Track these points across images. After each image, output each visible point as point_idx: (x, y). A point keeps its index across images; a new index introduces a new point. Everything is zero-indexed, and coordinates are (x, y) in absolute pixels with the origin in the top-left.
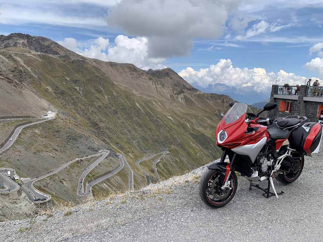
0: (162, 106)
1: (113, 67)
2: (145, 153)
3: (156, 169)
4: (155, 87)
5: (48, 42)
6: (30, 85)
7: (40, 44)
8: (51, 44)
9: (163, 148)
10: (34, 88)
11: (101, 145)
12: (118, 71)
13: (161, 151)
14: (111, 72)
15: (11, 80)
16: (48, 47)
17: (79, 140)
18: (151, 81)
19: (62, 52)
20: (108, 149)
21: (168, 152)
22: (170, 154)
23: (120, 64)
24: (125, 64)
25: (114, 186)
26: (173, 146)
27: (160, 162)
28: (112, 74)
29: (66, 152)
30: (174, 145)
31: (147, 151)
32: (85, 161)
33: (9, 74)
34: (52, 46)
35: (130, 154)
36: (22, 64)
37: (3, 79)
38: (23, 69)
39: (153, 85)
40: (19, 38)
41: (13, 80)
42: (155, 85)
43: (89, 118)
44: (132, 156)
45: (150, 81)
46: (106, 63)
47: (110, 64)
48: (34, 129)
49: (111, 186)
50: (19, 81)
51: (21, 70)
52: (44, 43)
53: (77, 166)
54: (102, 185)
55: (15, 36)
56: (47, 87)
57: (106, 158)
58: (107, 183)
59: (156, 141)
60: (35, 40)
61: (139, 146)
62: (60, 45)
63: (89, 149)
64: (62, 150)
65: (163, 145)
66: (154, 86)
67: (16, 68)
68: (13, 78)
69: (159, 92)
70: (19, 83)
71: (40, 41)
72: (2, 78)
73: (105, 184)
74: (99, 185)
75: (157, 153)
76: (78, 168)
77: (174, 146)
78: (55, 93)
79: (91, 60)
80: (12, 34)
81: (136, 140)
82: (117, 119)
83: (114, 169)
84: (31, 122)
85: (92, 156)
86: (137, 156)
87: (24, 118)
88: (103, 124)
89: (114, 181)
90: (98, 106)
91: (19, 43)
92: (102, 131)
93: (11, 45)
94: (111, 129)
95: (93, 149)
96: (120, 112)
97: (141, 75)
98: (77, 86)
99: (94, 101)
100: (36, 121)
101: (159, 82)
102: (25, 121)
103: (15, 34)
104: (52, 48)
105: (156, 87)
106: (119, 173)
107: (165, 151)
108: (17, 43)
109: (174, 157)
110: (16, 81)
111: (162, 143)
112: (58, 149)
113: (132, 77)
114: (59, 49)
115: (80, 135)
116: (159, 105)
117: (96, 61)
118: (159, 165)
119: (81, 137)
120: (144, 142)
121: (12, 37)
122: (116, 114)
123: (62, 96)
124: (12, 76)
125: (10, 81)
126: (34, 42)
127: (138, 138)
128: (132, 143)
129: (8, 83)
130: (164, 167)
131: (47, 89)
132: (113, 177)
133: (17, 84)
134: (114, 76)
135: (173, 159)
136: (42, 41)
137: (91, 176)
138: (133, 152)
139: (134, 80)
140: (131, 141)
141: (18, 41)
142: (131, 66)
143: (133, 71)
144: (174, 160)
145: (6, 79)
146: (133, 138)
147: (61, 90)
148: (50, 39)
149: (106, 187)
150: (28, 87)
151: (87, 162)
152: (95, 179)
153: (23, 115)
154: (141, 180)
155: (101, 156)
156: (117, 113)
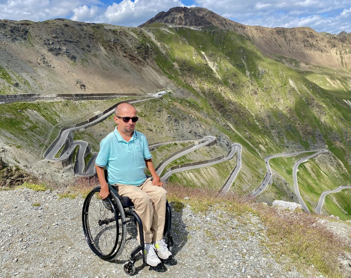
0: (343, 85)
1: (279, 35)
2: (287, 147)
3: (297, 170)
4: (339, 58)
5: (203, 12)
6: (154, 62)
7: (195, 15)
8: (206, 14)
9: (320, 144)
10: (158, 64)
11: (209, 130)
12: (285, 39)
13: (315, 148)
14: (276, 41)
15: (134, 57)
16: (202, 18)
17: (180, 122)
18: (335, 48)
19: (217, 22)
20: (216, 136)
21: (327, 151)
22: (330, 154)
23: (291, 29)
24: (297, 28)
25: (204, 178)
26: (338, 144)
27: (308, 162)
28: (277, 44)
29: (162, 134)
30: (341, 142)
31: (290, 145)
32: (179, 145)
33: (134, 51)
34: (207, 16)
35: (260, 146)
36: (153, 39)
37: (126, 57)
38: (150, 45)
39: (337, 54)
40: (177, 12)
41: (136, 58)
42: (341, 54)
43: (214, 98)
44: (263, 149)
45: (333, 49)
46: (271, 29)
47: (276, 30)
48: (136, 107)
49: (200, 177)
50: (143, 58)
51: (148, 47)
52: (199, 14)
53: (167, 149)
54: (187, 174)
55: (173, 11)
56: (174, 63)
57: (209, 145)
58: (196, 173)
59: (309, 133)
60: (191, 12)
61: (279, 138)
62: (215, 14)
63: (190, 132)
64: (158, 131)
65: (322, 140)
66: (339, 56)
67: (142, 44)
68: (138, 55)
69: (346, 64)
70: (142, 60)
71: (196, 12)
72: (125, 55)
73: (191, 174)
74: (184, 174)
75: (306, 150)
76: (167, 152)
77: (341, 144)
78: (181, 69)
79: (251, 29)
80: (171, 9)
81: (276, 129)
82: (254, 101)
83: (213, 160)
84: (135, 100)
85: (190, 141)
86: (272, 150)
87: (131, 95)
88: (232, 106)
89: (206, 173)
90: (232, 85)
91: (177, 18)
92: (228, 115)
93: (170, 21)
94: (242, 112)
95: (196, 133)
96: (262, 92)
97: (319, 41)
98: (211, 61)
99: (228, 79)
100: (141, 99)
101: (348, 50)
102: (130, 99)
103: (174, 8)
104: (206, 19)
105: (341, 57)
106: (217, 165)
107: (322, 148)
108: (174, 18)
109: (336, 159)
110: (140, 58)
111: (320, 137)
112: (154, 129)
113: (305, 46)
114: (214, 19)
115: (184, 117)
116: (338, 83)
117: (258, 28)
118: (304, 167)
119: (184, 119)
120: (289, 133)
121: (170, 12)
122: (254, 95)
123: (188, 72)
124: (137, 53)
125: (132, 58)
126: (190, 15)
127: (280, 126)
128: (270, 132)
129: (130, 61)
130: (312, 169)
131: (173, 66)
132: (206, 169)
133: (140, 61)
134: (278, 46)
135: (332, 161)
136: (198, 12)
137: (178, 161)
138: (267, 144)
139: (307, 49)
140: (268, 129)
141: (175, 16)
142: (306, 30)
143: (308, 37)
144: (335, 163)
145: (129, 57)
146: (273, 126)
147: (188, 67)
148: (206, 9)
149: (191, 177)
150: (151, 64)
151: (181, 147)
152: (182, 166)
153: (130, 93)
154: (250, 179)
155: (203, 142)
156: (256, 93)
